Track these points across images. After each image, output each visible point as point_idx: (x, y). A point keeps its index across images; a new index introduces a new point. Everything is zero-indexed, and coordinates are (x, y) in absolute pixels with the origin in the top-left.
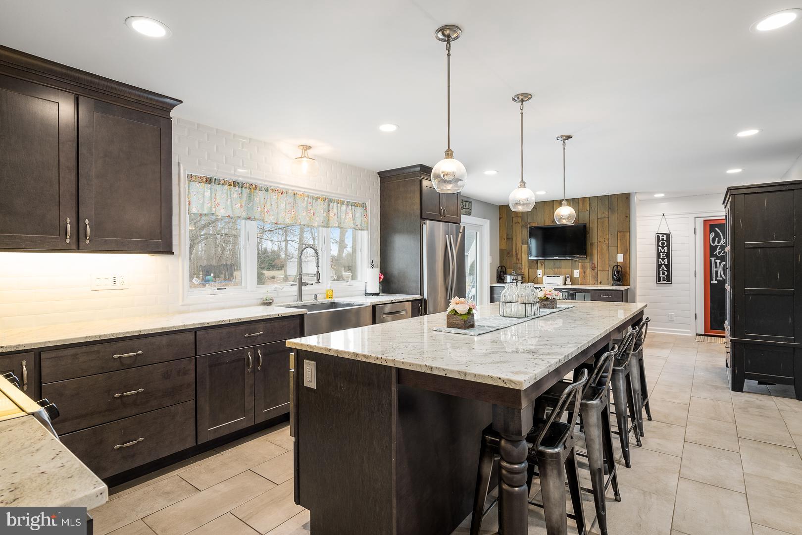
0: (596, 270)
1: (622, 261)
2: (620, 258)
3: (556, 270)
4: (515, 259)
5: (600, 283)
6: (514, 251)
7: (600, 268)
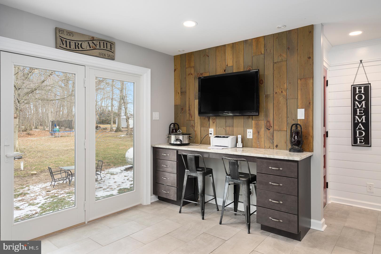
0: (271, 130)
1: (304, 118)
2: (301, 114)
3: (228, 128)
4: (188, 115)
5: (277, 146)
6: (187, 106)
7: (276, 127)
